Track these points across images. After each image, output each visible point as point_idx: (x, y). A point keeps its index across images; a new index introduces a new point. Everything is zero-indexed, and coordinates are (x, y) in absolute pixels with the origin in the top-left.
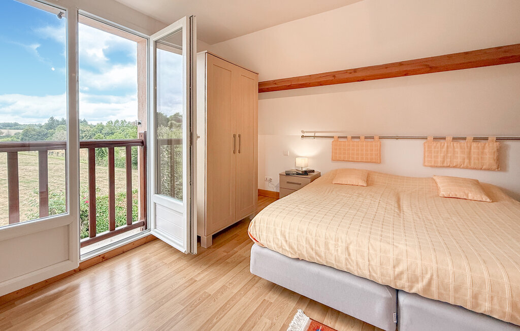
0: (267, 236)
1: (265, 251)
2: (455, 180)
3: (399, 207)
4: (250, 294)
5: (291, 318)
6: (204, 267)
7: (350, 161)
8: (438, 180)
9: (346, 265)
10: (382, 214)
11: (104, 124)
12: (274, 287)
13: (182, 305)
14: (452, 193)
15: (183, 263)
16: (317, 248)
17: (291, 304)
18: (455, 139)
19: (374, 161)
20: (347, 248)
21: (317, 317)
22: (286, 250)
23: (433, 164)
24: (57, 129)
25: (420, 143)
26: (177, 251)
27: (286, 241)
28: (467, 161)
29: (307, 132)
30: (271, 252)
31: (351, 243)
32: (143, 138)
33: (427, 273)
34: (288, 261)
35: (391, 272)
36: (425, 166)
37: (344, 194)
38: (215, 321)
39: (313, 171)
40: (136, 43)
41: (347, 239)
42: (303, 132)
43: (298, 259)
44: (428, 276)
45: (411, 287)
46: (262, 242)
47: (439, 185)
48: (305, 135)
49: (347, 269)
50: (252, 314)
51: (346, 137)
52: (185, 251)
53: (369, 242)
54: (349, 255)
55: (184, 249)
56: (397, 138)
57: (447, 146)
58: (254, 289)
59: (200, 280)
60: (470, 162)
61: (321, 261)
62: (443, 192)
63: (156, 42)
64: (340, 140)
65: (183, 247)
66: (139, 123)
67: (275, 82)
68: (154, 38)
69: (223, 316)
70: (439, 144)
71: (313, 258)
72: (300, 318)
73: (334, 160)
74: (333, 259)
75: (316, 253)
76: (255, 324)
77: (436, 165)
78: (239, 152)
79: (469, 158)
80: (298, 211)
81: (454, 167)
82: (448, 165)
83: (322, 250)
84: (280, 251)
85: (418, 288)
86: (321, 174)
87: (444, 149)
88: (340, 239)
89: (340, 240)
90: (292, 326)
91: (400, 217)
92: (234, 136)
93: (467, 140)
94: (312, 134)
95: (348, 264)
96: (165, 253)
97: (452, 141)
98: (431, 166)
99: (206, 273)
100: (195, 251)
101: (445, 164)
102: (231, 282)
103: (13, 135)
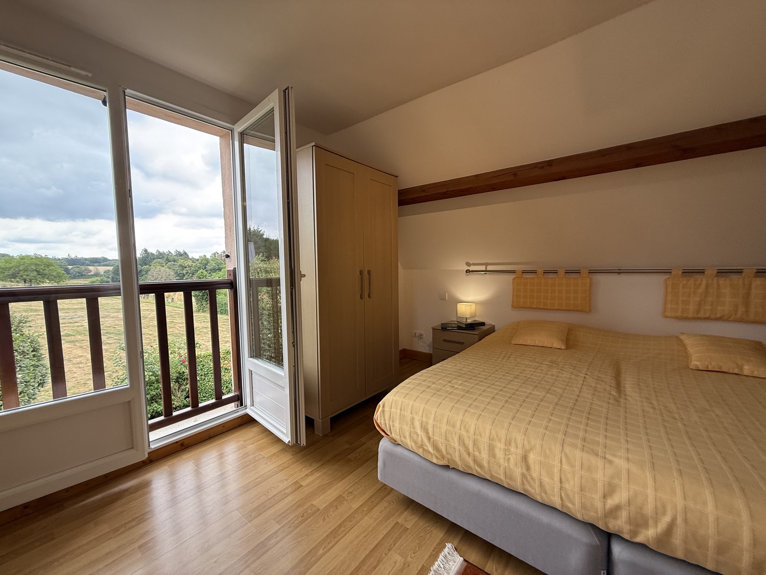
0: (401, 429)
1: (399, 450)
2: (718, 342)
3: (619, 386)
4: (376, 512)
5: (434, 557)
6: (315, 466)
7: (540, 309)
8: (688, 341)
9: (523, 484)
10: (588, 399)
11: (208, 256)
12: (410, 504)
13: (277, 522)
14: (713, 363)
15: (286, 458)
16: (477, 453)
17: (438, 534)
18: (721, 273)
19: (579, 308)
20: (525, 458)
21: (475, 558)
22: (429, 452)
23: (679, 314)
24: (152, 264)
25: (659, 279)
26: (279, 440)
27: (429, 438)
28: (741, 310)
29: (474, 264)
30: (406, 453)
31: (531, 449)
32: (232, 278)
33: (664, 513)
34: (431, 468)
35: (599, 505)
36: (666, 317)
37: (527, 363)
38: (321, 552)
39: (483, 324)
40: (218, 138)
41: (526, 443)
42: (468, 264)
43: (447, 467)
44: (667, 519)
45: (635, 533)
46: (393, 436)
47: (691, 350)
48: (472, 268)
49: (524, 490)
50: (376, 546)
51: (534, 272)
52: (289, 442)
53: (562, 450)
54: (528, 468)
55: (287, 439)
56: (619, 272)
57: (707, 285)
58: (384, 504)
59: (306, 486)
60: (747, 311)
61: (482, 473)
62: (695, 363)
63: (242, 135)
64: (525, 276)
65: (286, 435)
66: (228, 256)
67: (423, 188)
68: (239, 128)
69: (333, 546)
70: (692, 281)
71: (470, 467)
72: (449, 557)
73: (516, 306)
74: (502, 472)
75: (475, 461)
76: (379, 562)
77: (685, 315)
78: (369, 297)
79: (747, 304)
80: (450, 390)
81: (717, 319)
82: (707, 316)
83: (484, 456)
84: (420, 452)
85: (648, 535)
86: (496, 328)
87: (700, 290)
88: (513, 441)
89: (513, 444)
90: (435, 571)
91: (620, 406)
92: (361, 273)
93: (743, 274)
94: (483, 268)
95: (525, 482)
96: (265, 441)
97: (716, 276)
98: (677, 318)
99: (317, 475)
100: (303, 442)
101: (701, 315)
102: (350, 490)
103: (102, 273)
